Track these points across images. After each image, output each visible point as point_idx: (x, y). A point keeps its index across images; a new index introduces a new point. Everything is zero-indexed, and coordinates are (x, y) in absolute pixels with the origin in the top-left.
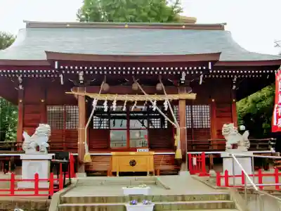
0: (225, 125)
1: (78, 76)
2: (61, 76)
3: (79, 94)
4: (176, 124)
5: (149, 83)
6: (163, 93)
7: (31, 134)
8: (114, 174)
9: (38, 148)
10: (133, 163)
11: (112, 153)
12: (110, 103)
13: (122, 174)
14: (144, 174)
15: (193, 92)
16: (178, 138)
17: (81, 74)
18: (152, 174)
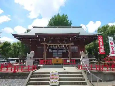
0: (81, 52)
1: (43, 39)
2: (40, 39)
3: (44, 44)
4: (69, 51)
5: (61, 41)
6: (65, 43)
7: (29, 54)
8: (52, 64)
9: (30, 58)
10: (57, 61)
11: (52, 59)
13: (54, 64)
14: (60, 64)
15: (73, 43)
16: (69, 55)
17: (44, 39)
18: (62, 64)
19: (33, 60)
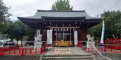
0: (87, 35)
1: (49, 22)
8: (59, 47)
9: (39, 41)
12: (58, 29)
14: (66, 47)
18: (68, 47)
19: (41, 43)
